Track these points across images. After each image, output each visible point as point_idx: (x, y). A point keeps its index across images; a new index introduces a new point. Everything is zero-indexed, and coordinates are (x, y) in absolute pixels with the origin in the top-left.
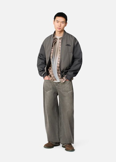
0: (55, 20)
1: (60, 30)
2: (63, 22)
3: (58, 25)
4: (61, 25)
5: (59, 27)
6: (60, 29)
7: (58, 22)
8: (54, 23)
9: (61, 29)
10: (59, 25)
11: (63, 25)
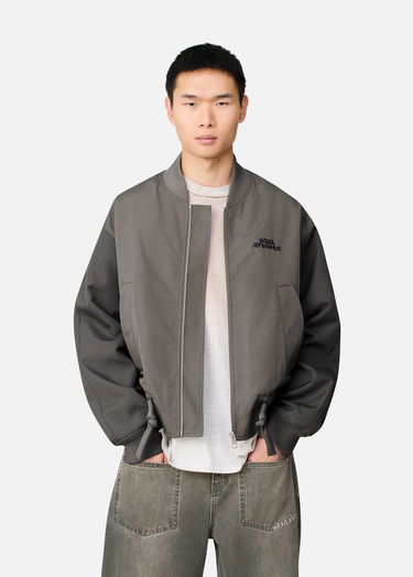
0: (175, 93)
1: (212, 150)
2: (221, 99)
3: (193, 119)
4: (212, 117)
5: (205, 132)
6: (215, 138)
7: (193, 101)
8: (171, 116)
9: (219, 143)
10: (206, 122)
11: (225, 115)
